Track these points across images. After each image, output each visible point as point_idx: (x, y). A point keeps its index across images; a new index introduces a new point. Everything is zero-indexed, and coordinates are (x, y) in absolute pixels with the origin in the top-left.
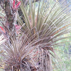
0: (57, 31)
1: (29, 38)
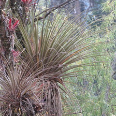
0: (67, 57)
1: (31, 67)
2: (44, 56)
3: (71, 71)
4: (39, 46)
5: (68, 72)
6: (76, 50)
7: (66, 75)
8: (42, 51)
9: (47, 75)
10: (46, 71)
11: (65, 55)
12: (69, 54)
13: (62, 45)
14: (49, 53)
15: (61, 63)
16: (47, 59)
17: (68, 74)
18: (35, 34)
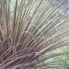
2: (16, 42)
3: (50, 60)
4: (11, 29)
5: (46, 62)
6: (57, 35)
7: (44, 65)
8: (14, 35)
9: (21, 65)
10: (19, 60)
11: (43, 40)
12: (48, 40)
13: (40, 28)
14: (23, 38)
15: (38, 50)
16: (21, 45)
17: (47, 64)
18: (6, 14)
